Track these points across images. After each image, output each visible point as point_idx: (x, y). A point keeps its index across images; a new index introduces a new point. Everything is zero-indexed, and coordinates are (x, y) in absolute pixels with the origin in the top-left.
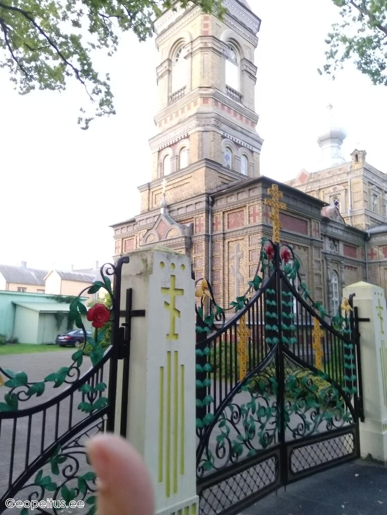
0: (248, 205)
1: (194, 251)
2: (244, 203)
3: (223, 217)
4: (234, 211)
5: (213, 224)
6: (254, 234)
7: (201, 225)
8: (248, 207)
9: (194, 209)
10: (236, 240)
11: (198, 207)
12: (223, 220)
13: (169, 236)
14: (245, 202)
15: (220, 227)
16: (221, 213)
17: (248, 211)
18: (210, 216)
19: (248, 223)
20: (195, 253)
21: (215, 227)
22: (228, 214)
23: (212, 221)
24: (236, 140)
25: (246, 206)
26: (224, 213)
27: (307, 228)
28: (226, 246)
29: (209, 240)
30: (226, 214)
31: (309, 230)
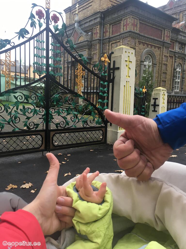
0: (123, 19)
1: (92, 50)
2: (121, 18)
3: (110, 27)
4: (116, 23)
5: (104, 32)
6: (126, 37)
7: (97, 33)
8: (123, 20)
9: (94, 23)
10: (116, 42)
11: (96, 21)
12: (110, 30)
13: (79, 40)
14: (122, 16)
15: (108, 34)
16: (109, 25)
17: (123, 22)
18: (102, 27)
19: (122, 31)
20: (93, 51)
21: (105, 34)
22: (113, 26)
23: (103, 30)
25: (122, 20)
26: (110, 25)
27: (162, 35)
28: (110, 46)
29: (101, 42)
30: (111, 26)
31: (163, 36)
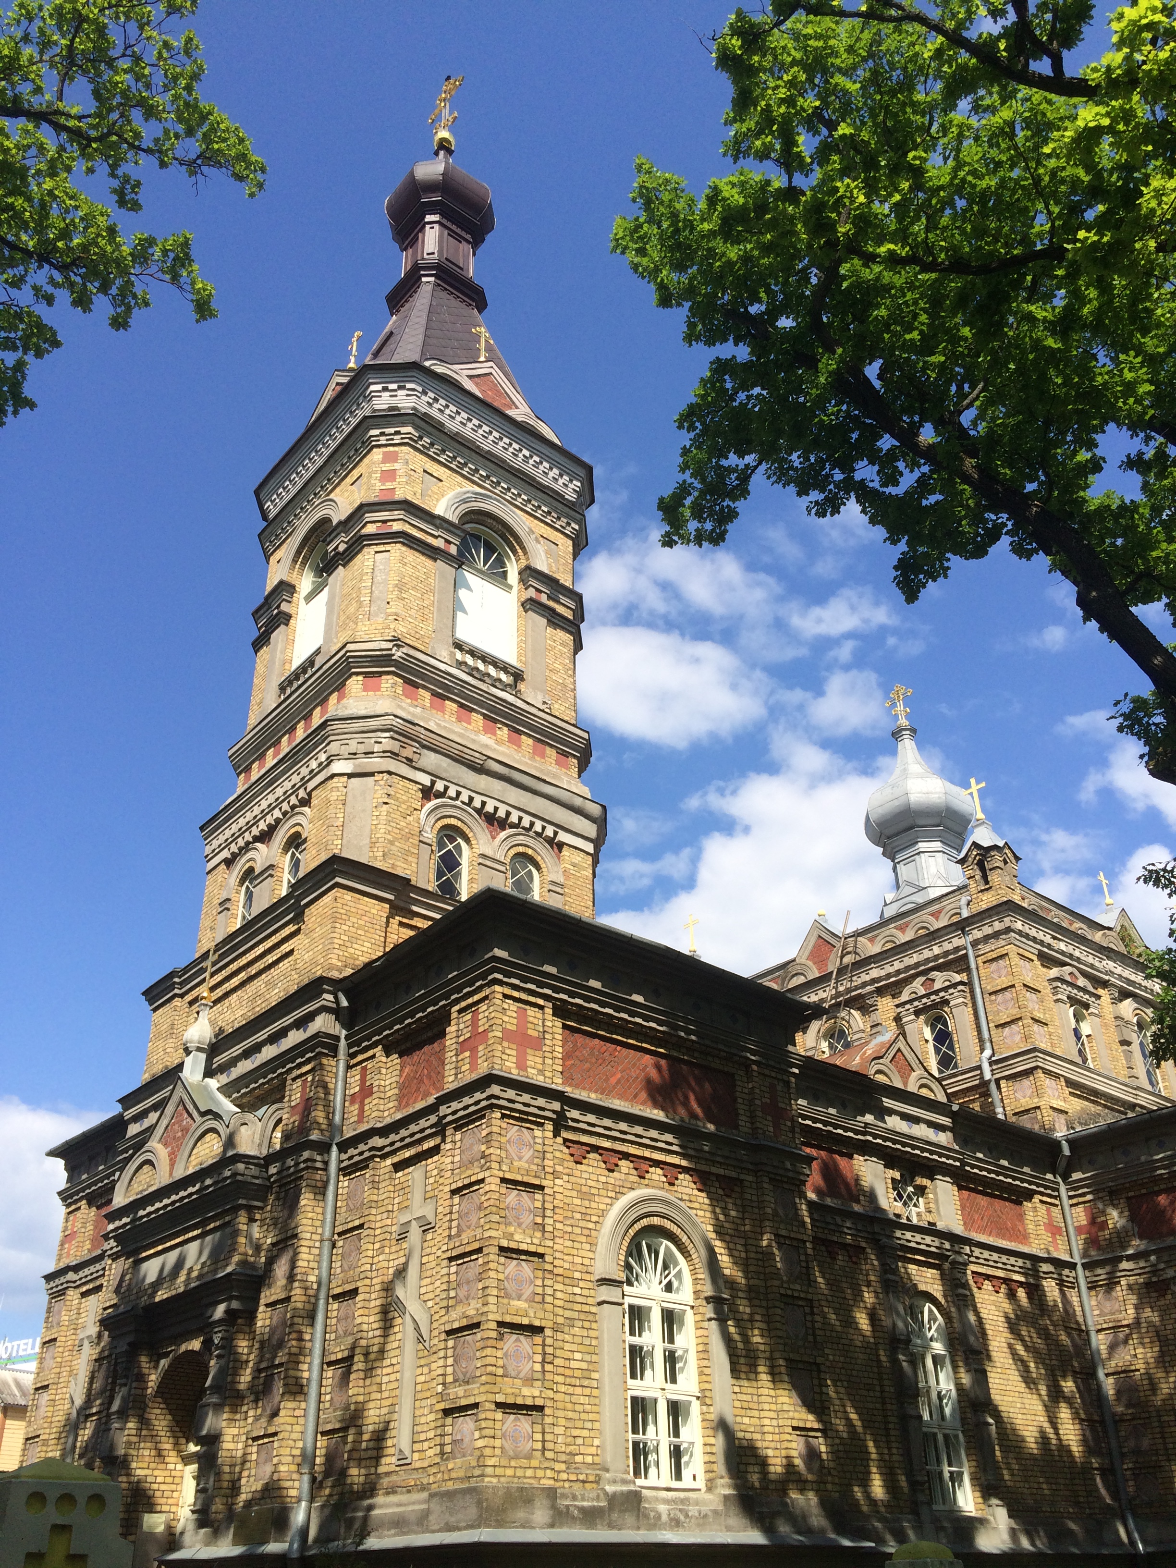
0: (454, 1009)
2: (441, 1004)
3: (385, 1064)
4: (420, 1039)
5: (350, 1100)
6: (470, 1119)
7: (304, 1105)
8: (455, 1015)
9: (291, 1046)
10: (417, 1157)
11: (302, 1036)
12: (383, 1078)
13: (195, 1159)
14: (446, 996)
15: (372, 1105)
16: (378, 1051)
17: (453, 1028)
19: (452, 1078)
20: (276, 1225)
21: (355, 1110)
22: (401, 1053)
24: (484, 804)
25: (448, 1014)
26: (386, 1049)
27: (734, 1100)
28: (385, 1186)
29: (326, 1164)
30: (395, 1054)
31: (741, 1109)
